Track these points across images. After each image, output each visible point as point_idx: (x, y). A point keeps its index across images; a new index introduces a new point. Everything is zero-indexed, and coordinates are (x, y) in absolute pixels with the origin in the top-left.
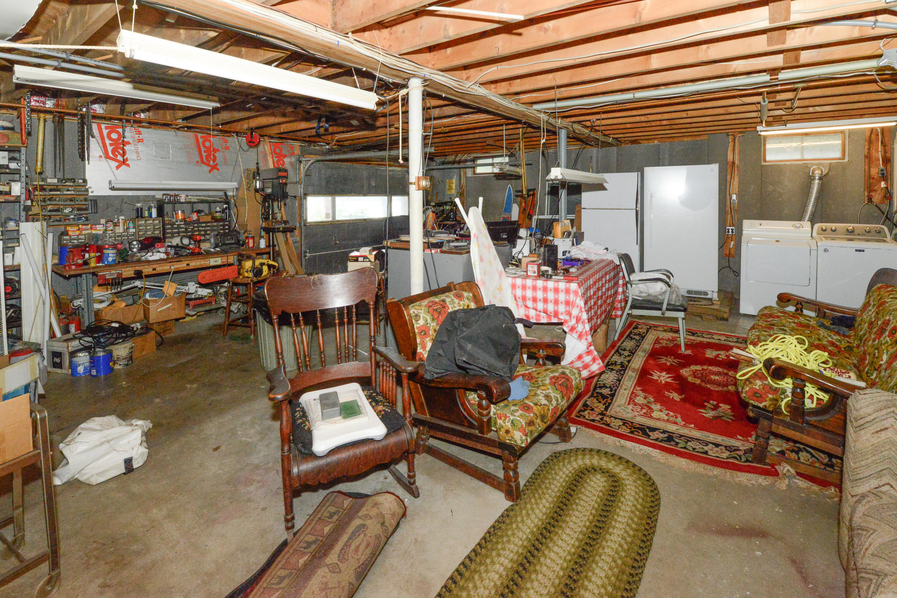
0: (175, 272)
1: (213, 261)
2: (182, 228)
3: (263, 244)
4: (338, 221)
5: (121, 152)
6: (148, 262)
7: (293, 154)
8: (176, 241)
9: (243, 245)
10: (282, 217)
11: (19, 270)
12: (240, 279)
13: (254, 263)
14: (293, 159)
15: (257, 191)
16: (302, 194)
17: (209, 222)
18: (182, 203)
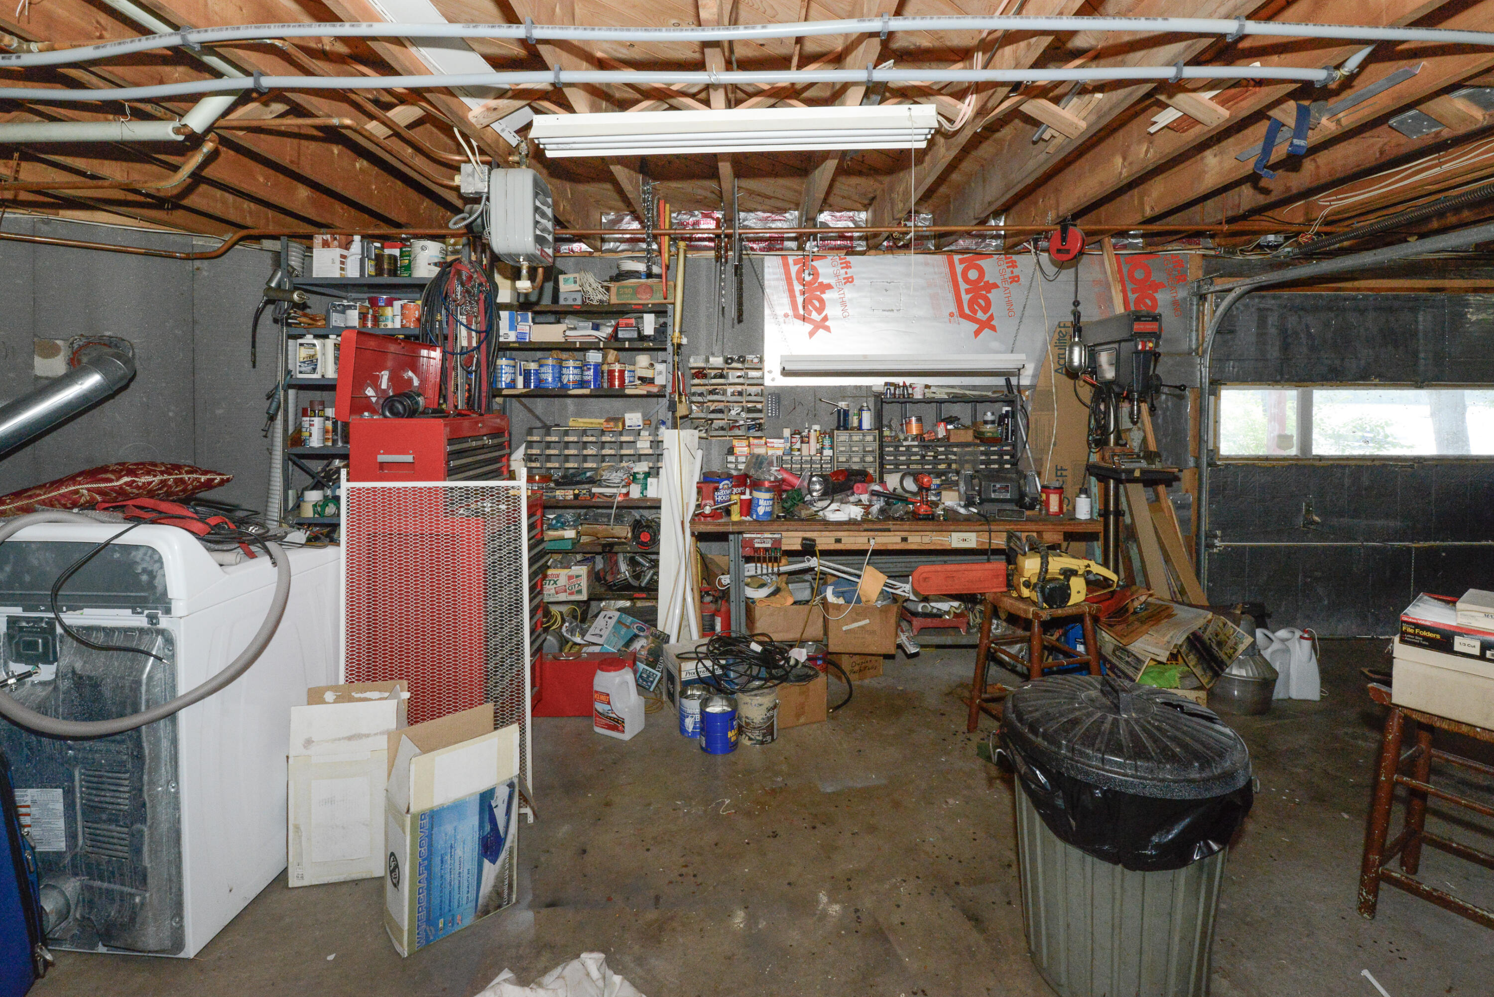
0: (876, 553)
1: (959, 540)
2: (916, 454)
3: (1084, 508)
4: (1321, 458)
5: (817, 304)
6: (827, 525)
7: (1181, 278)
8: (892, 481)
9: (1032, 507)
10: (1144, 440)
11: (659, 508)
12: (1009, 603)
13: (1045, 564)
14: (1182, 293)
15: (1072, 373)
16: (1206, 381)
17: (967, 445)
18: (918, 402)
